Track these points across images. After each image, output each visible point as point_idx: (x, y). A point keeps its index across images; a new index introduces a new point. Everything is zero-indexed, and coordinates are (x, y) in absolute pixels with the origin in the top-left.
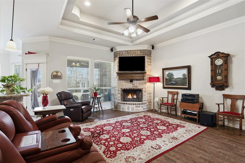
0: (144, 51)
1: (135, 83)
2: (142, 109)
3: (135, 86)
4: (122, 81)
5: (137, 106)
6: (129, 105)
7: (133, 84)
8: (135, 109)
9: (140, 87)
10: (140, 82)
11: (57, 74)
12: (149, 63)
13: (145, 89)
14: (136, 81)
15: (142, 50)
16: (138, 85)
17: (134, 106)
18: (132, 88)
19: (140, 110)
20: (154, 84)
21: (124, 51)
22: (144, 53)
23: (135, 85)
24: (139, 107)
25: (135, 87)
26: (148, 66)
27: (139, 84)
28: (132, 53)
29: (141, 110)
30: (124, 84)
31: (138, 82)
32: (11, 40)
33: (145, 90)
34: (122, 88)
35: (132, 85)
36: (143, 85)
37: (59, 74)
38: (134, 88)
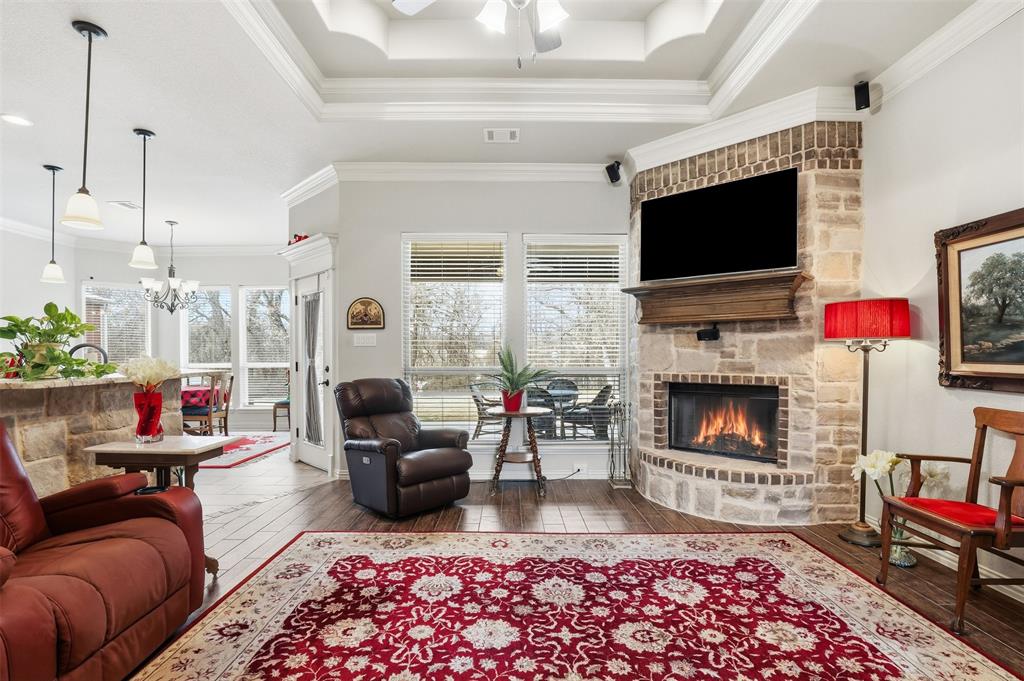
0: (799, 135)
1: (733, 345)
2: (768, 512)
3: (733, 367)
4: (659, 336)
5: (736, 486)
6: (683, 477)
7: (722, 352)
8: (718, 506)
9: (767, 372)
10: (772, 341)
11: (366, 310)
12: (842, 211)
13: (806, 384)
14: (744, 331)
15: (785, 132)
16: (754, 359)
17: (716, 485)
18: (720, 375)
19: (755, 515)
20: (866, 350)
21: (674, 164)
22: (796, 148)
23: (737, 359)
24: (750, 495)
25: (734, 370)
26: (826, 236)
27: (763, 349)
28: (722, 164)
29: (762, 517)
30: (673, 349)
31: (756, 337)
32: (83, 190)
33: (802, 392)
34: (661, 373)
35: (719, 360)
36: (787, 358)
37: (373, 310)
38: (731, 375)
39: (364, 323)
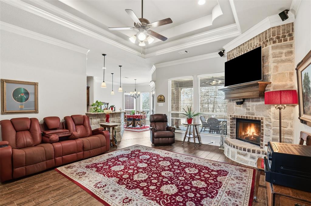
0: (267, 33)
1: (249, 106)
2: (251, 162)
3: (249, 113)
4: (232, 103)
5: (240, 151)
6: (230, 147)
7: (247, 109)
8: (236, 157)
9: (258, 115)
10: (259, 105)
11: (161, 98)
13: (269, 120)
14: (252, 102)
15: (262, 33)
16: (255, 111)
17: (235, 150)
18: (246, 116)
19: (247, 162)
20: (280, 109)
21: (235, 49)
22: (266, 38)
23: (251, 111)
24: (245, 155)
25: (249, 114)
26: (276, 68)
27: (258, 108)
28: (246, 47)
29: (249, 163)
30: (235, 107)
31: (255, 103)
33: (268, 123)
34: (232, 115)
35: (246, 111)
36: (263, 111)
37: (162, 98)
38: (248, 116)
39: (160, 101)
